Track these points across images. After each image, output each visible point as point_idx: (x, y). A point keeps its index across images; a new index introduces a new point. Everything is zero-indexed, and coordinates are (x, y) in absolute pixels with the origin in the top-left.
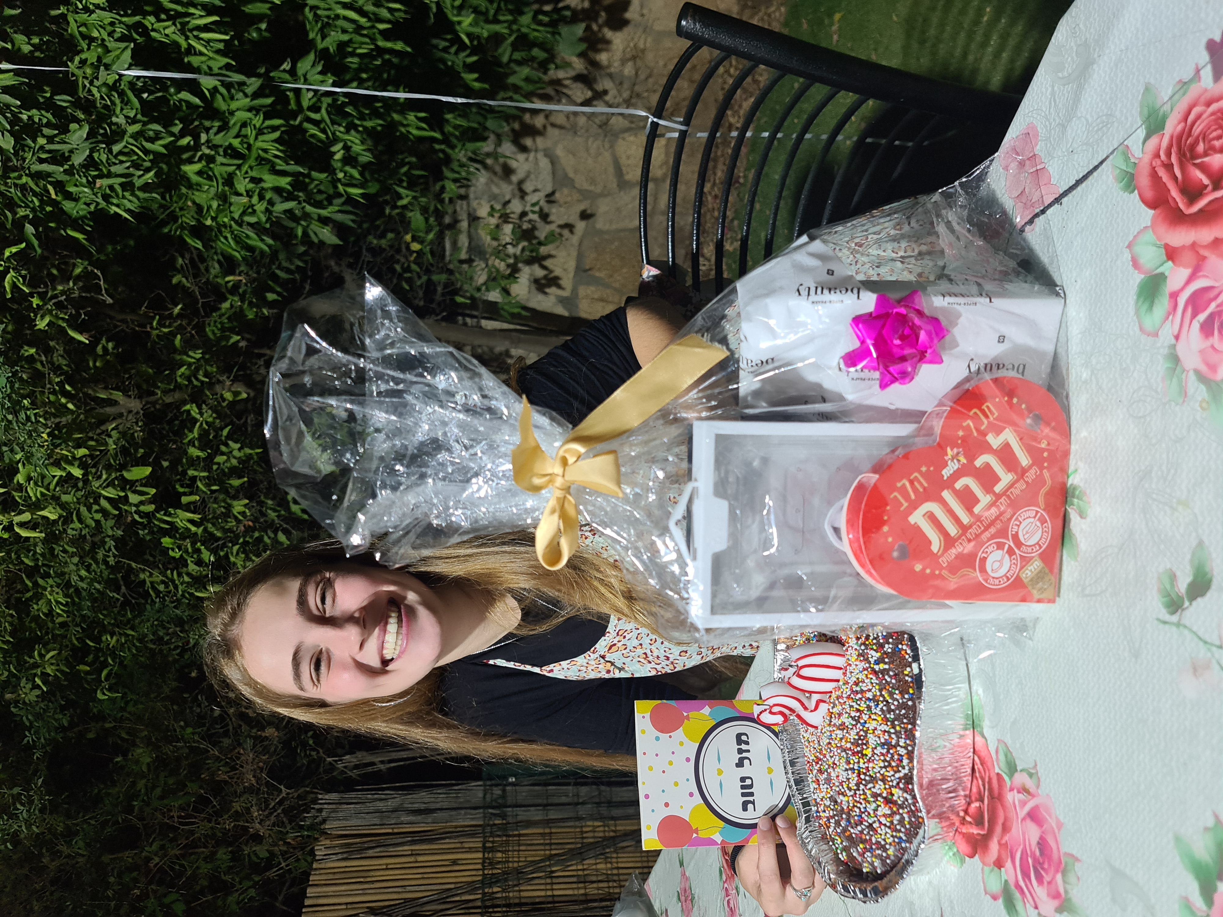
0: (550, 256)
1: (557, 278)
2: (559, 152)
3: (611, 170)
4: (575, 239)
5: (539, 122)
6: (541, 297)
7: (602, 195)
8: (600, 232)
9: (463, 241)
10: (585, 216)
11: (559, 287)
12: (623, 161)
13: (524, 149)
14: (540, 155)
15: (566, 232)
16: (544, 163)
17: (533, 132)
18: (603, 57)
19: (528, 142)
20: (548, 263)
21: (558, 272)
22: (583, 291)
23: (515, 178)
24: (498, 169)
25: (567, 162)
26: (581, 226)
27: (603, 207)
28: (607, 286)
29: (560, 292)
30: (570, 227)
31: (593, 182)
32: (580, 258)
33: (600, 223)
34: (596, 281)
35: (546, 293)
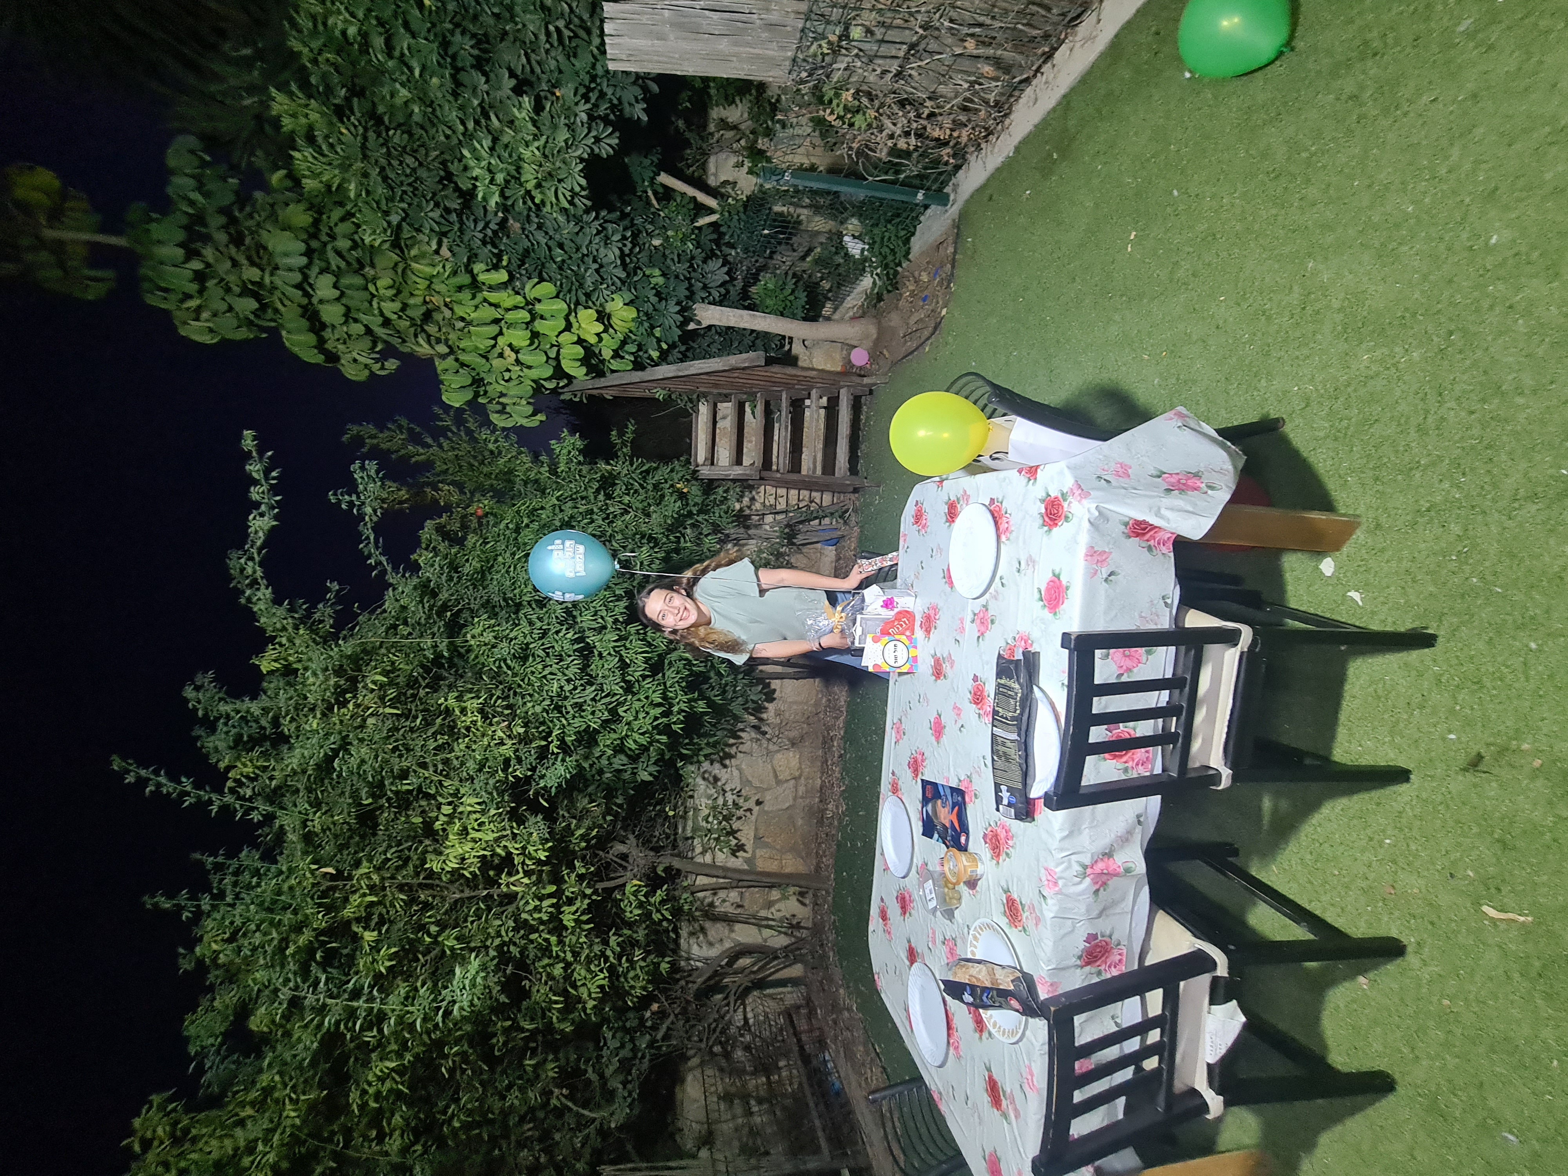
0: (739, 830)
1: (743, 845)
2: (743, 766)
3: (771, 774)
4: (753, 818)
5: (733, 750)
6: (733, 859)
7: (767, 790)
8: (767, 812)
9: (690, 823)
10: (759, 803)
11: (745, 851)
12: (778, 769)
13: (725, 766)
14: (734, 769)
15: (748, 814)
16: (736, 773)
17: (730, 756)
18: (764, 716)
19: (727, 762)
20: (738, 835)
21: (743, 841)
22: (759, 853)
23: (719, 784)
24: (711, 779)
25: (748, 772)
26: (756, 809)
27: (768, 797)
28: (774, 848)
29: (745, 854)
30: (750, 810)
31: (762, 782)
32: (756, 829)
33: (767, 807)
34: (766, 845)
35: (737, 857)
